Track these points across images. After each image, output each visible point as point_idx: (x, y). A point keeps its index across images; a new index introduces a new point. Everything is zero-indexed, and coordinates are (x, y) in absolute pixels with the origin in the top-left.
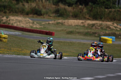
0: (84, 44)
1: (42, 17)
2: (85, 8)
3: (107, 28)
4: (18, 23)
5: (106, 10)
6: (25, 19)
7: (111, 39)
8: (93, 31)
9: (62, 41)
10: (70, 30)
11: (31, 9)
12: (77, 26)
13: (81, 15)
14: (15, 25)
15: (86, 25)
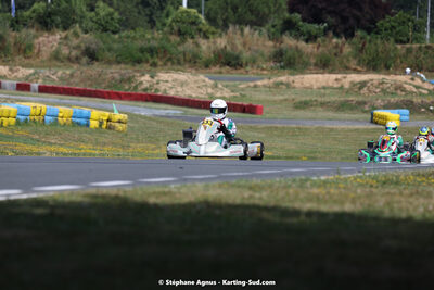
0: (332, 130)
1: (242, 70)
2: (347, 45)
3: (396, 89)
4: (179, 89)
5: (399, 46)
6: (196, 78)
7: (398, 116)
8: (361, 99)
9: (278, 125)
10: (308, 98)
11: (214, 53)
12: (324, 88)
13: (337, 63)
14: (172, 93)
15: (347, 86)
